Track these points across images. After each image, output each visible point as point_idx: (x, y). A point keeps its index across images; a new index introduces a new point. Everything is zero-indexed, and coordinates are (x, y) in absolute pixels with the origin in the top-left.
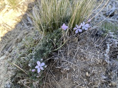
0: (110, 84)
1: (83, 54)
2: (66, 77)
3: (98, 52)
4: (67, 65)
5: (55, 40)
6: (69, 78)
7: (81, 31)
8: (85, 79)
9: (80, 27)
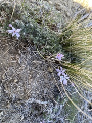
0: (8, 102)
1: (35, 77)
2: (13, 60)
3: (38, 92)
4: (24, 60)
5: (48, 47)
6: (12, 63)
7: (59, 74)
8: (11, 79)
9: (63, 74)
